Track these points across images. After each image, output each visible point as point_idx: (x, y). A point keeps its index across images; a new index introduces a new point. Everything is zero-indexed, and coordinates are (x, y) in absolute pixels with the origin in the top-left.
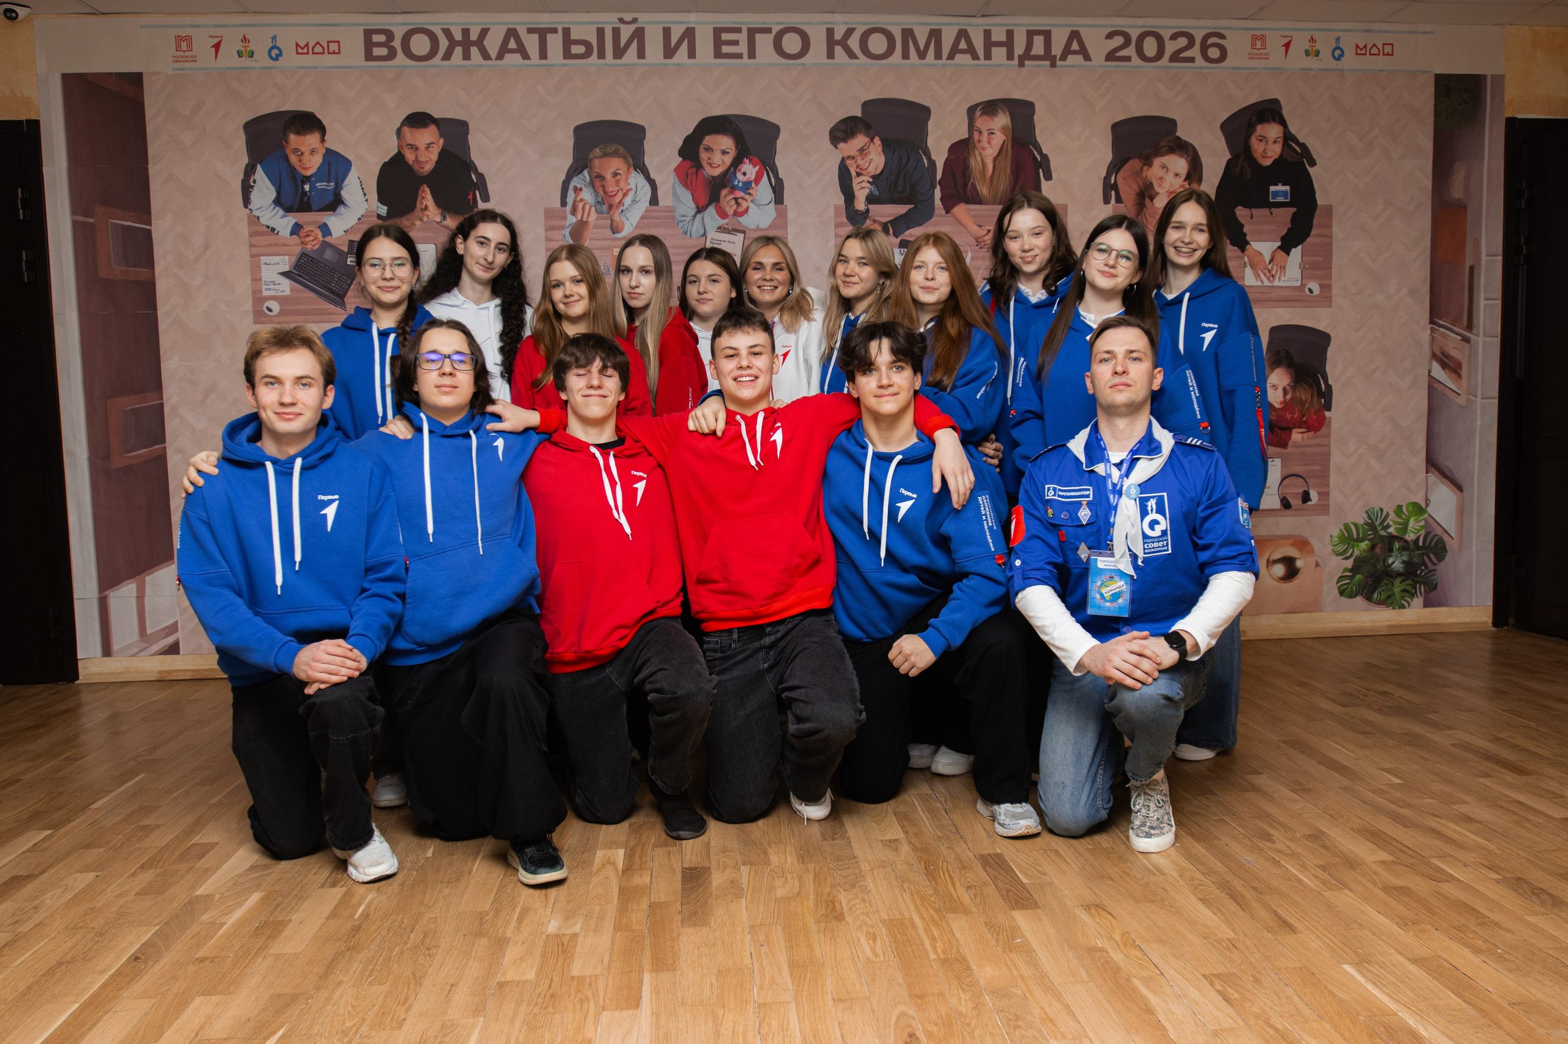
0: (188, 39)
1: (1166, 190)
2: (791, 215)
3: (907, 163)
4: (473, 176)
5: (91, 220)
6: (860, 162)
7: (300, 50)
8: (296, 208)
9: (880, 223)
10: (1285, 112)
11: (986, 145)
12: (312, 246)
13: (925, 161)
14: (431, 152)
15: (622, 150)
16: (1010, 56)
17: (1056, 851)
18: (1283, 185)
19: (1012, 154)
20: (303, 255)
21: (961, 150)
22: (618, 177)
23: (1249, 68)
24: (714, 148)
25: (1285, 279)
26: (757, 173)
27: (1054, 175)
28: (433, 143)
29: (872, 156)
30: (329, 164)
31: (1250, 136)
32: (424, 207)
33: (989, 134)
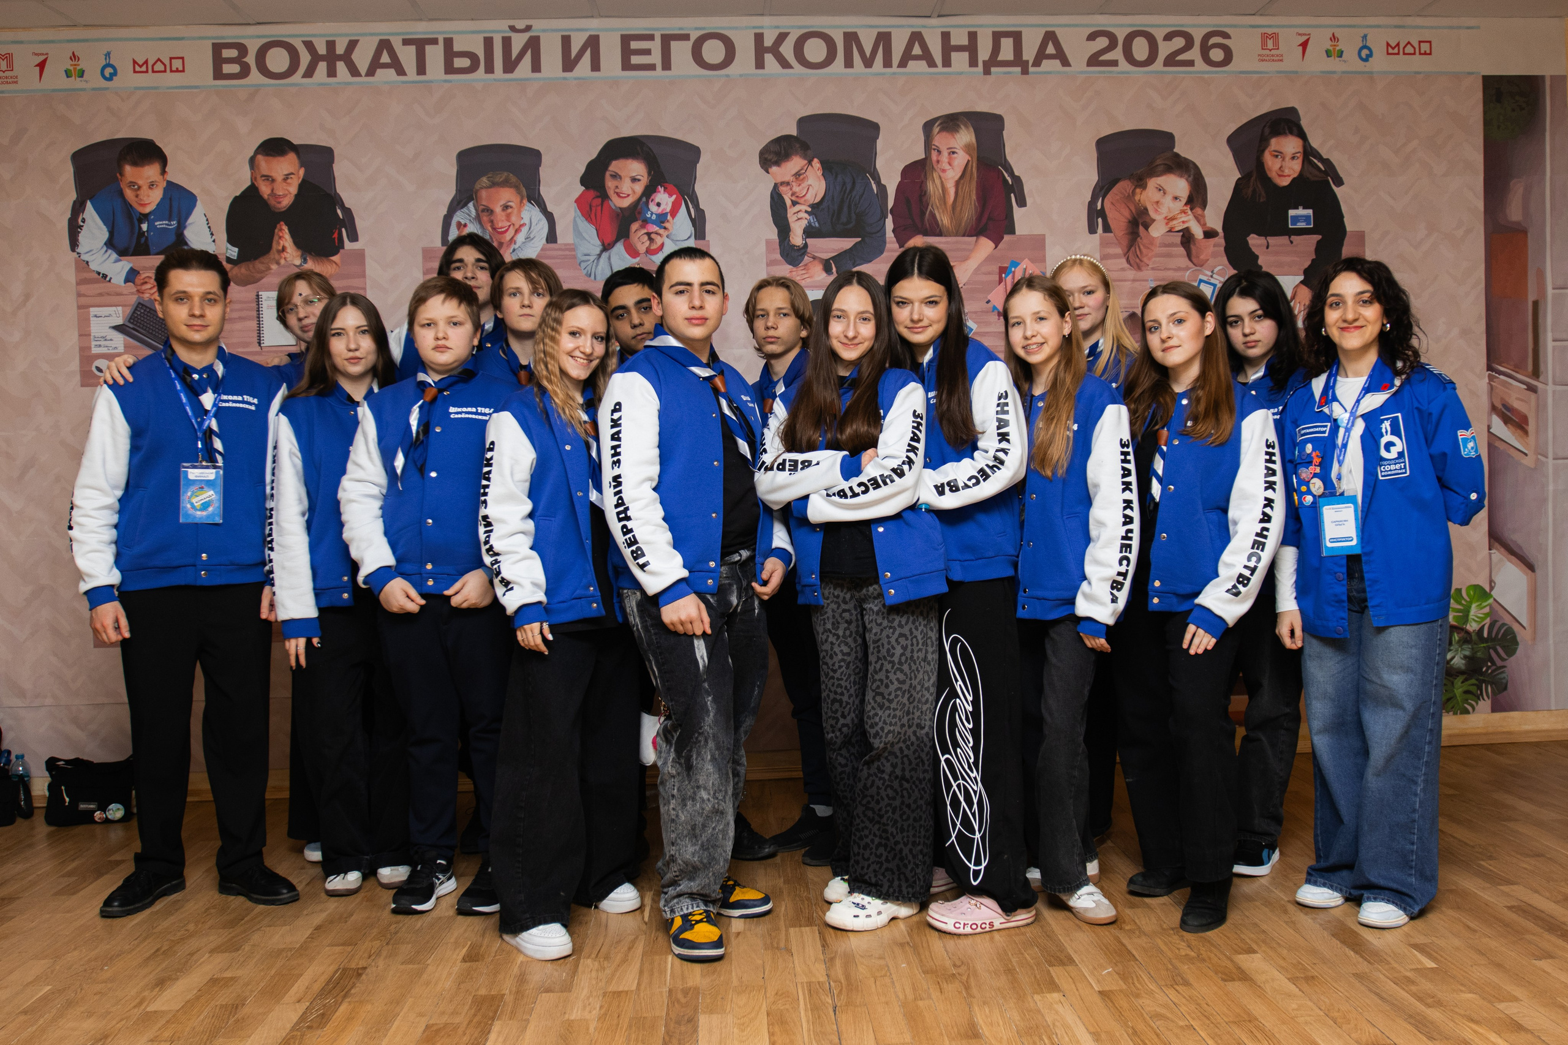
0: (8, 57)
1: (1164, 216)
3: (852, 190)
4: (339, 212)
6: (796, 189)
7: (138, 68)
8: (131, 250)
9: (821, 260)
10: (1304, 123)
11: (947, 166)
12: (150, 294)
13: (874, 187)
14: (289, 184)
15: (513, 179)
16: (973, 62)
18: (1304, 208)
19: (978, 177)
20: (139, 306)
21: (916, 171)
22: (509, 210)
23: (1259, 73)
24: (622, 174)
26: (673, 203)
27: (1029, 201)
28: (292, 174)
29: (810, 182)
30: (171, 199)
31: (1263, 151)
32: (280, 248)
33: (949, 154)
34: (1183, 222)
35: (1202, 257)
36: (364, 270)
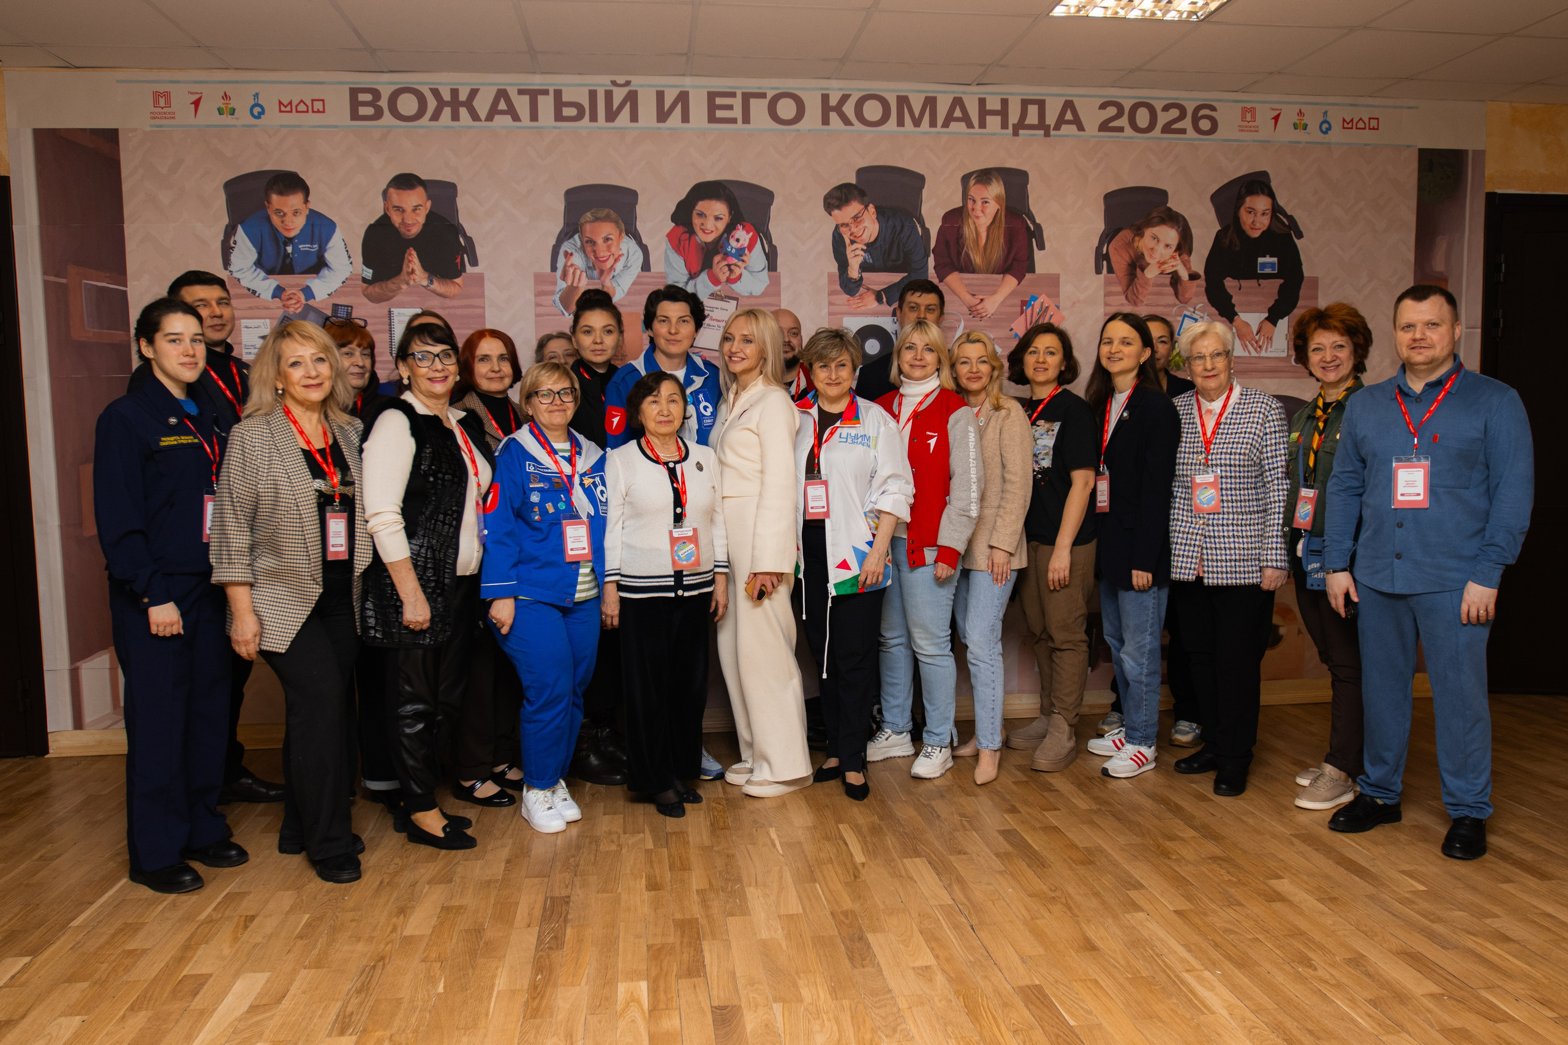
0: (167, 95)
1: (1157, 261)
2: (785, 282)
3: (901, 232)
4: (461, 240)
5: (64, 281)
6: (854, 230)
7: (283, 108)
8: (278, 270)
9: (874, 291)
10: (1273, 185)
11: (980, 214)
12: (294, 309)
13: (919, 229)
14: (418, 215)
15: (613, 215)
16: (1004, 125)
17: (1096, 982)
18: (1271, 256)
19: (1006, 223)
21: (955, 218)
22: (610, 242)
23: (1236, 141)
24: (707, 213)
25: (1272, 350)
26: (751, 240)
27: (1047, 245)
28: (421, 205)
29: (866, 224)
30: (313, 225)
31: (1239, 208)
32: (410, 270)
33: (982, 203)
34: (1173, 266)
35: (1187, 296)
36: (483, 292)
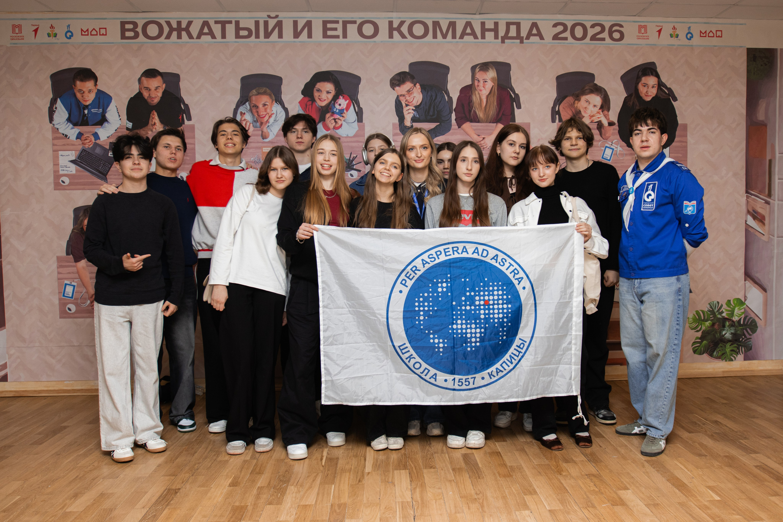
0: (19, 27)
1: (589, 114)
2: (367, 129)
3: (435, 100)
4: (182, 106)
6: (408, 98)
7: (83, 33)
8: (80, 123)
10: (659, 70)
12: (89, 145)
13: (446, 98)
14: (158, 92)
15: (268, 91)
19: (497, 94)
20: (83, 151)
21: (467, 91)
22: (266, 107)
23: (636, 44)
24: (322, 89)
26: (347, 104)
27: (522, 106)
28: (159, 87)
29: (414, 95)
30: (99, 98)
31: (638, 83)
32: (153, 123)
33: (484, 82)
34: (598, 118)
35: (607, 135)
36: (194, 136)
